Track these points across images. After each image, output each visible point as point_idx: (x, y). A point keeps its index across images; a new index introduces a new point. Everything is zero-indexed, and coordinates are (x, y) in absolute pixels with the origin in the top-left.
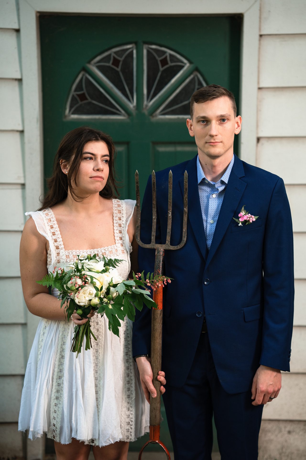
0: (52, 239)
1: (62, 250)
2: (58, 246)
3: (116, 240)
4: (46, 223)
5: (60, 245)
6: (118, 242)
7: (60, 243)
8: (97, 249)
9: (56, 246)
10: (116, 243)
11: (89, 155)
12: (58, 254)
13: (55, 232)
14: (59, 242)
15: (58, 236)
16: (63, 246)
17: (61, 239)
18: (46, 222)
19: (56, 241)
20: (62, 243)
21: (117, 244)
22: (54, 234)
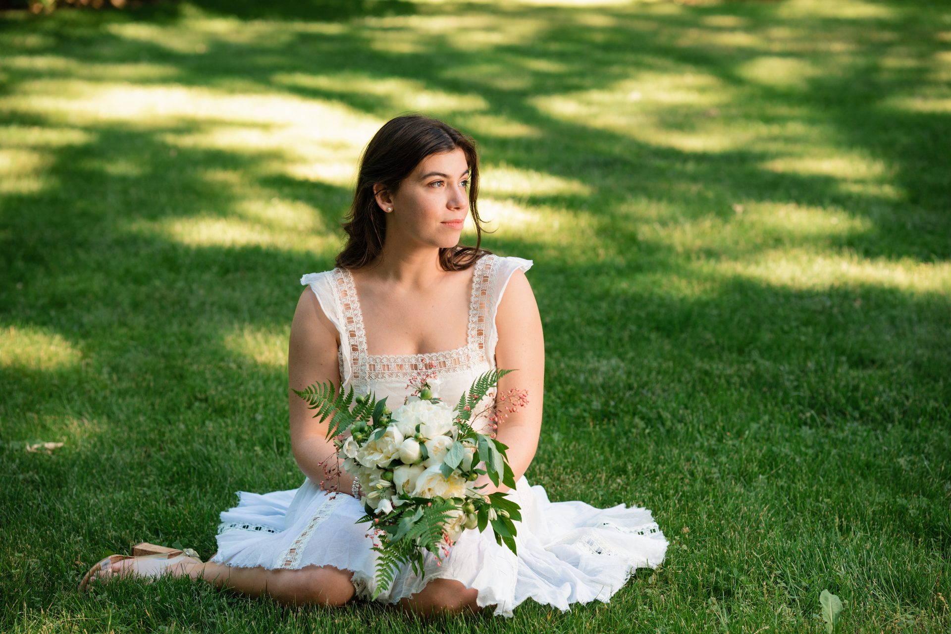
0: (347, 330)
1: (363, 354)
2: (357, 346)
3: (470, 336)
4: (337, 299)
5: (361, 343)
6: (472, 340)
7: (360, 340)
8: (430, 353)
9: (352, 345)
10: (468, 343)
11: (438, 178)
12: (355, 360)
13: (352, 318)
14: (359, 337)
15: (358, 326)
16: (365, 346)
17: (363, 332)
18: (337, 296)
19: (352, 335)
20: (364, 340)
21: (469, 345)
22: (350, 320)
